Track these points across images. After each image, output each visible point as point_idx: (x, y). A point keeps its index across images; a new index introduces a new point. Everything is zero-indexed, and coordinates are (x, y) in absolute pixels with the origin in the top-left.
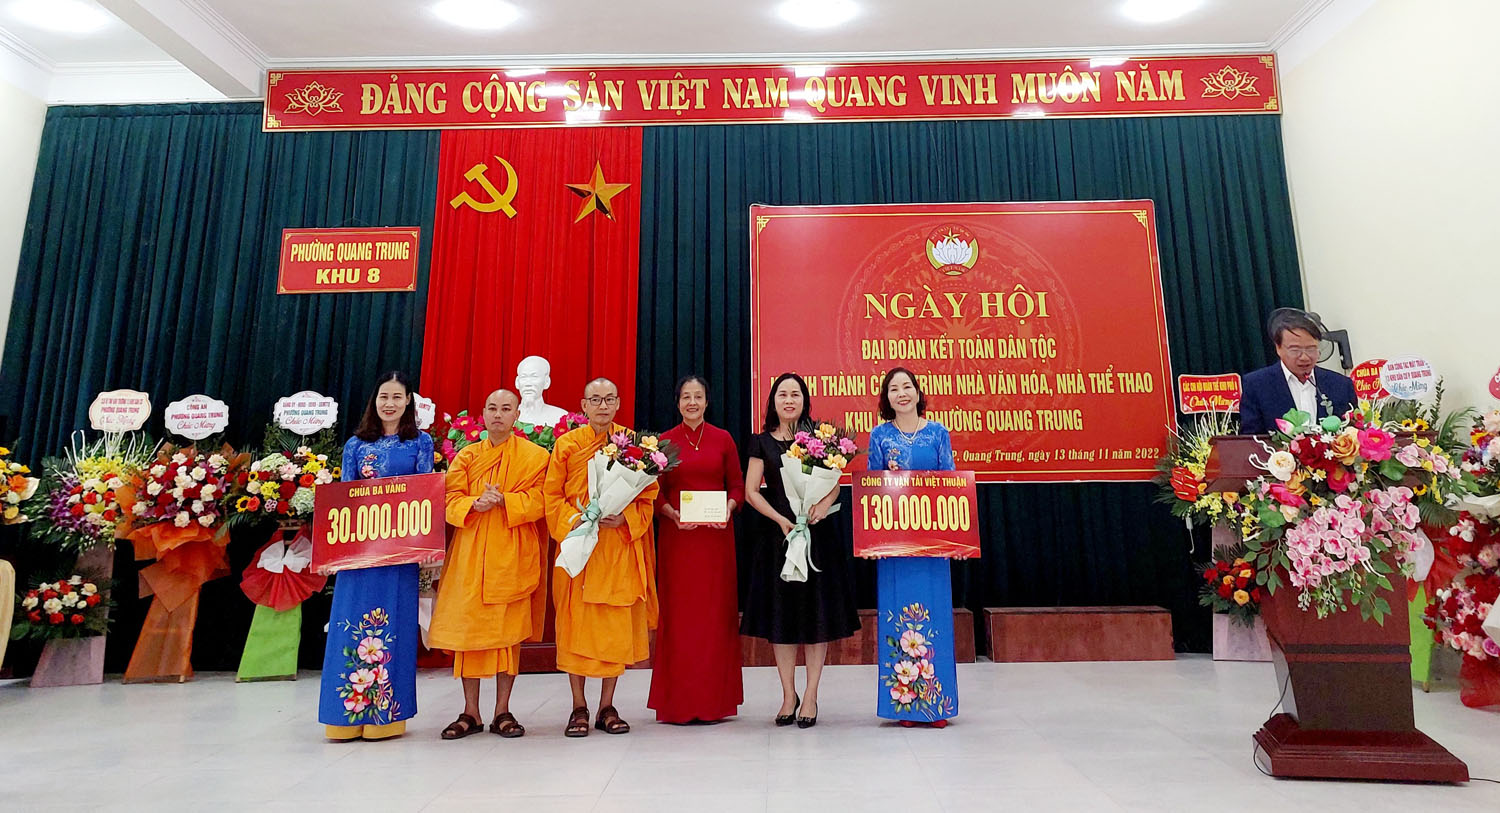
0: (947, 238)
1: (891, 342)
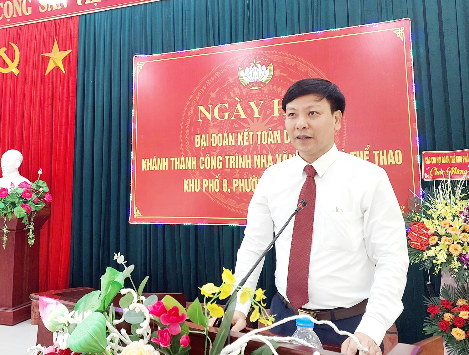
0: (253, 64)
1: (213, 135)
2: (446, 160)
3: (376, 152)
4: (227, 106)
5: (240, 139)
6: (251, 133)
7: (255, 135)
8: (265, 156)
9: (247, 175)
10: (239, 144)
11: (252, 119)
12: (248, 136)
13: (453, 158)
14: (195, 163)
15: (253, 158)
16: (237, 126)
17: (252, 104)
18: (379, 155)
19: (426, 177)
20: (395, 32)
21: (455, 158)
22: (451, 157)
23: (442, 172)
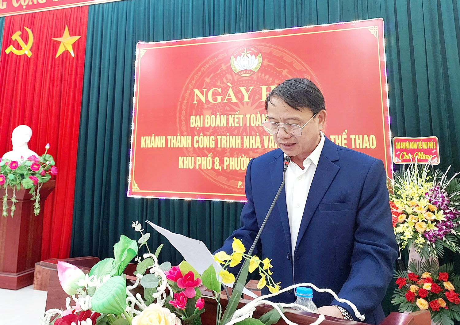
0: (243, 54)
1: (207, 117)
2: (413, 146)
3: (353, 137)
4: (220, 90)
5: (231, 121)
6: (241, 116)
7: (245, 118)
8: (254, 137)
9: (237, 154)
10: (230, 125)
11: (243, 104)
12: (239, 118)
13: (419, 144)
14: (190, 141)
15: (242, 139)
16: (228, 109)
17: (243, 89)
18: (355, 139)
19: (396, 161)
20: (369, 29)
21: (422, 144)
22: (418, 143)
23: (410, 156)
